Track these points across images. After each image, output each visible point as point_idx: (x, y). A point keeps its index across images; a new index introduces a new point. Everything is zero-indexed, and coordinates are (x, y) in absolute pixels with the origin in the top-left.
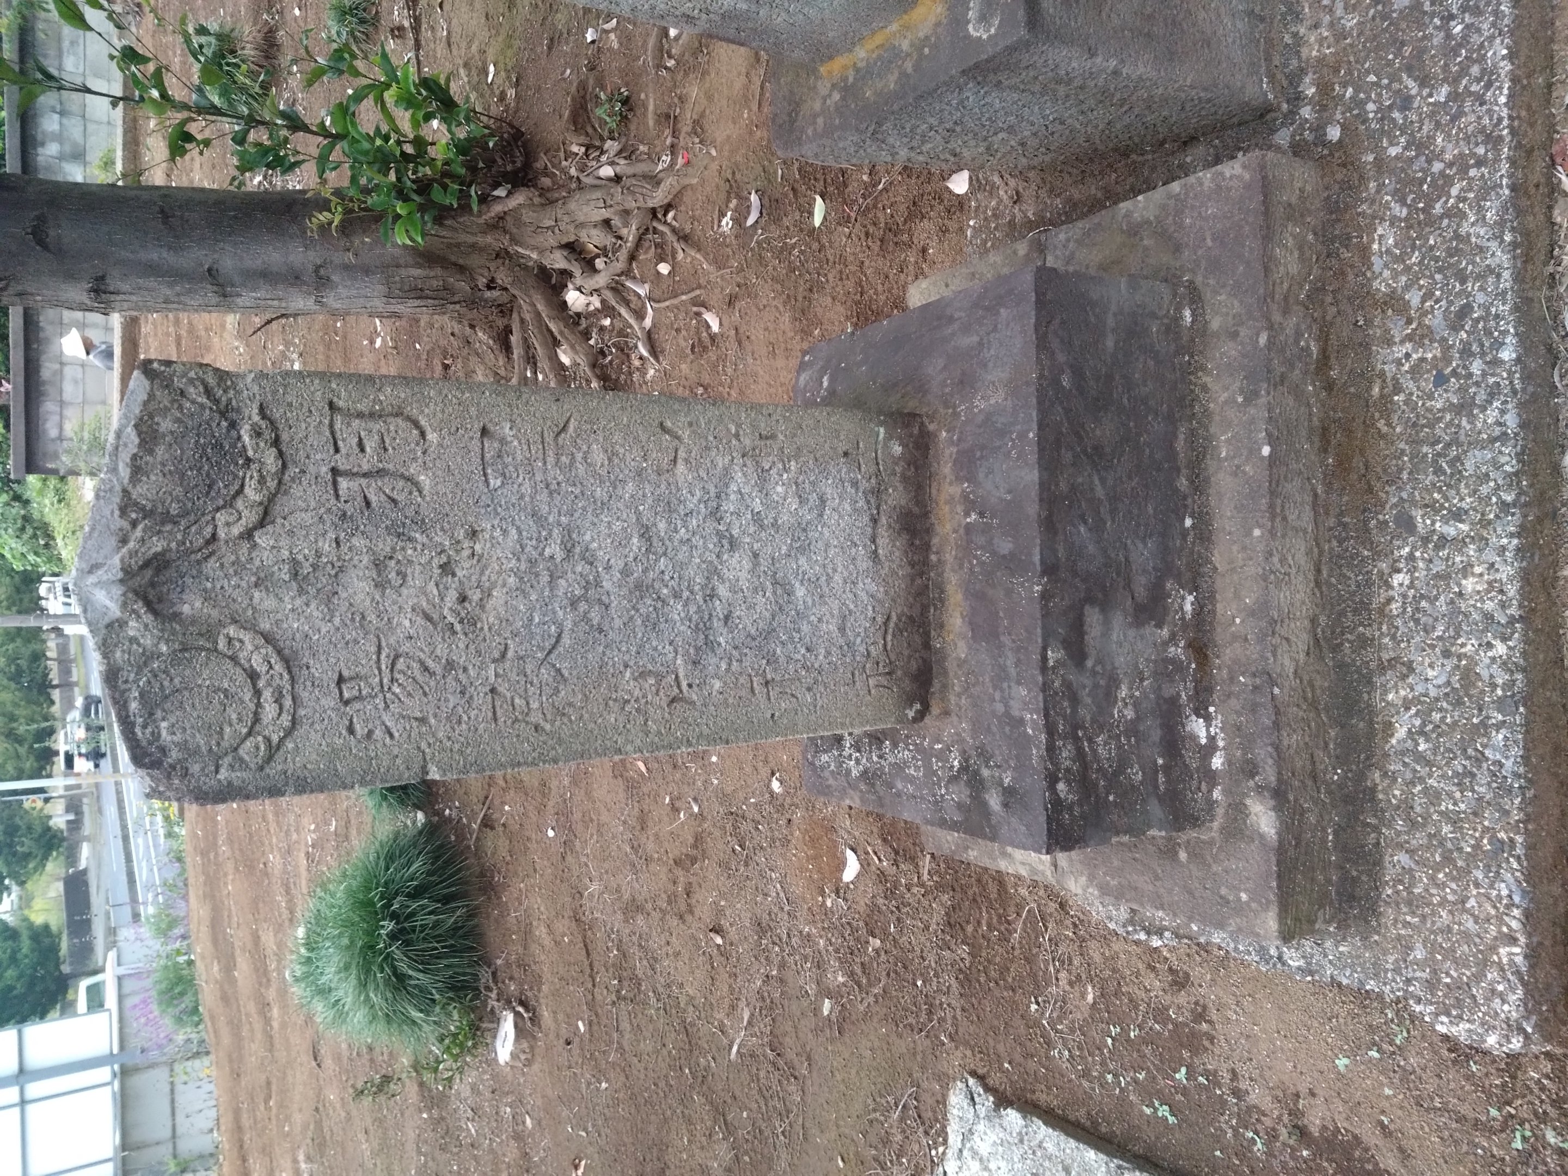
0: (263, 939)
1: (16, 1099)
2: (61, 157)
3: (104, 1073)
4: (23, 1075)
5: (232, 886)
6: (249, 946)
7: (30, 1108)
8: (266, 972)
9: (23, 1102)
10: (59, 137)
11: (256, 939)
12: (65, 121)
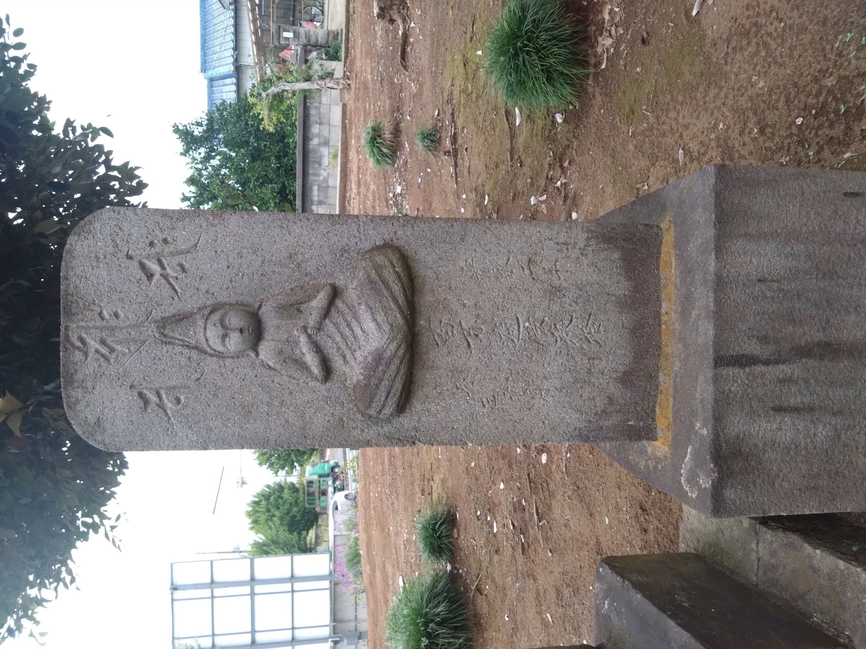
0: (387, 567)
1: (290, 589)
2: (319, 145)
3: (326, 584)
4: (293, 579)
5: (374, 533)
6: (381, 567)
7: (295, 594)
8: (388, 585)
9: (293, 591)
10: (319, 136)
11: (384, 566)
12: (321, 127)
